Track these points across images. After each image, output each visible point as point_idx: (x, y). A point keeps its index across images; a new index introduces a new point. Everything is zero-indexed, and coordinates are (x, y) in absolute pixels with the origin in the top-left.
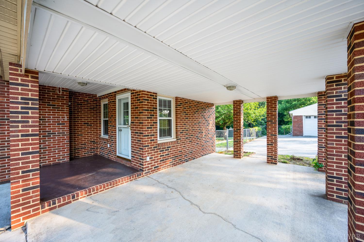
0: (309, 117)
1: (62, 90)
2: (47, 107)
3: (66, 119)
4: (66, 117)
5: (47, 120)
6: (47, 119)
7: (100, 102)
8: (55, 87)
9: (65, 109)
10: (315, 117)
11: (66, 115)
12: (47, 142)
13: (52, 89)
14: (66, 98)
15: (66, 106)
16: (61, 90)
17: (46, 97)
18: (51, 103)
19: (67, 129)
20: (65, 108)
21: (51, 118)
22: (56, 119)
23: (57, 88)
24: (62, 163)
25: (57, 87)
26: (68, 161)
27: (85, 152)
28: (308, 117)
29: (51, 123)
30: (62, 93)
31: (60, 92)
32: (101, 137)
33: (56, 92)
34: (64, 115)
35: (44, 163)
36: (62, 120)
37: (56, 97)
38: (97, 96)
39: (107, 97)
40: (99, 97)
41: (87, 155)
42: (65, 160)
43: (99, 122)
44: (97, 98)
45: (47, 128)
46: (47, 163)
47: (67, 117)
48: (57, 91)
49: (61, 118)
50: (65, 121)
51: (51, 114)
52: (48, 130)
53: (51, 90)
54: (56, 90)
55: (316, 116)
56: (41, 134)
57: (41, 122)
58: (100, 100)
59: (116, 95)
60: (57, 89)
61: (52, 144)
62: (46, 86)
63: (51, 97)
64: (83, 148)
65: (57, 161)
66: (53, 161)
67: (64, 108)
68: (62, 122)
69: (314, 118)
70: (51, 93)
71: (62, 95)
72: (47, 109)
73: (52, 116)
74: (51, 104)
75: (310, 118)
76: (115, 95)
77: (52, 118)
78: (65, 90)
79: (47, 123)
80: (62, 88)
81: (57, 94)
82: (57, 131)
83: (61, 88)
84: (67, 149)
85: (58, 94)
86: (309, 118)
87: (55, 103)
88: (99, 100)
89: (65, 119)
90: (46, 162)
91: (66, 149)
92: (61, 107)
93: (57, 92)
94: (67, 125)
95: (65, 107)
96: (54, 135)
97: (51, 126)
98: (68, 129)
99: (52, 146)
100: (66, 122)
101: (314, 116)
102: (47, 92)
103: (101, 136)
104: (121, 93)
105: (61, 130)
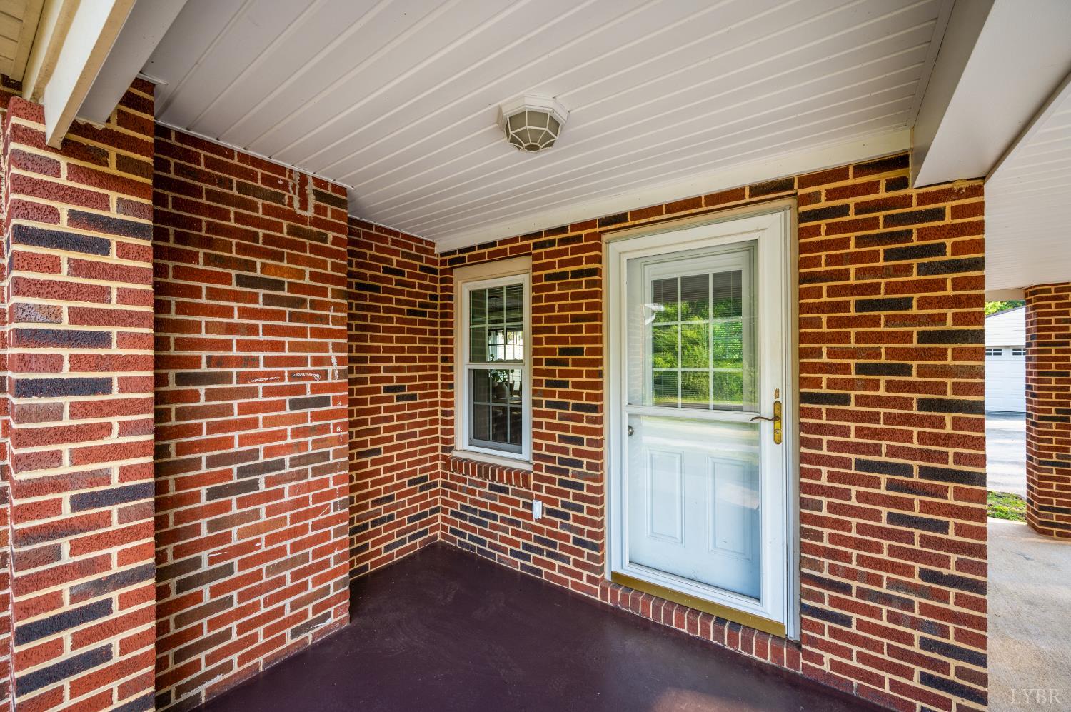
0: (995, 350)
1: (319, 196)
2: (237, 296)
3: (333, 371)
4: (334, 360)
5: (235, 379)
6: (234, 371)
7: (451, 281)
8: (281, 170)
9: (332, 308)
10: (1016, 351)
11: (337, 347)
12: (234, 530)
13: (266, 180)
14: (336, 241)
15: (336, 294)
16: (310, 187)
17: (232, 223)
18: (259, 266)
19: (337, 431)
20: (329, 303)
21: (258, 366)
22: (286, 370)
23: (290, 177)
24: (315, 647)
25: (291, 171)
26: (342, 621)
27: (390, 542)
28: (993, 352)
29: (261, 399)
30: (318, 209)
31: (304, 206)
32: (454, 454)
33: (287, 199)
34: (323, 347)
35: (219, 679)
36: (318, 380)
37: (285, 235)
38: (437, 251)
39: (519, 252)
40: (442, 255)
41: (399, 553)
42: (328, 622)
43: (443, 378)
44: (435, 262)
45: (236, 435)
46: (236, 669)
47: (340, 361)
48: (292, 194)
49: (310, 367)
50: (330, 380)
51: (261, 337)
52: (241, 445)
53: (259, 184)
54: (285, 186)
55: (1020, 350)
56: (203, 475)
57: (203, 398)
58: (451, 271)
59: (605, 237)
60: (291, 184)
61: (263, 536)
62: (229, 153)
63: (261, 227)
64: (383, 520)
65: (289, 642)
66: (266, 647)
67: (325, 306)
68: (315, 389)
69: (1014, 354)
70: (260, 202)
71: (315, 222)
72: (236, 305)
73: (261, 355)
74: (258, 274)
75: (1000, 354)
76: (598, 236)
77: (262, 368)
78: (330, 192)
79: (235, 403)
80: (318, 182)
81: (291, 216)
82: (289, 446)
83: (310, 181)
84: (337, 552)
85: (295, 212)
86: (995, 354)
87: (281, 270)
88: (443, 272)
89: (330, 369)
90: (228, 666)
91: (331, 556)
92: (309, 298)
93: (290, 204)
94: (340, 407)
95: (329, 299)
96: (273, 474)
97: (261, 416)
98: (343, 430)
99: (264, 549)
100: (334, 388)
101: (1014, 350)
102: (235, 192)
103: (452, 448)
104: (670, 224)
105: (310, 439)
